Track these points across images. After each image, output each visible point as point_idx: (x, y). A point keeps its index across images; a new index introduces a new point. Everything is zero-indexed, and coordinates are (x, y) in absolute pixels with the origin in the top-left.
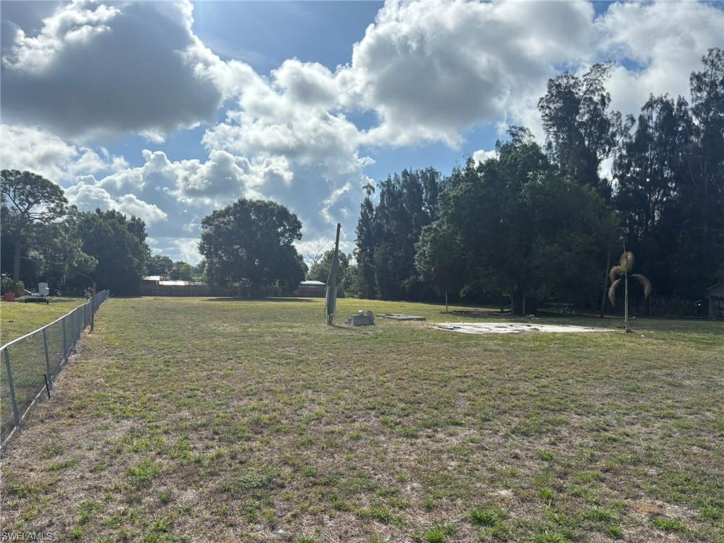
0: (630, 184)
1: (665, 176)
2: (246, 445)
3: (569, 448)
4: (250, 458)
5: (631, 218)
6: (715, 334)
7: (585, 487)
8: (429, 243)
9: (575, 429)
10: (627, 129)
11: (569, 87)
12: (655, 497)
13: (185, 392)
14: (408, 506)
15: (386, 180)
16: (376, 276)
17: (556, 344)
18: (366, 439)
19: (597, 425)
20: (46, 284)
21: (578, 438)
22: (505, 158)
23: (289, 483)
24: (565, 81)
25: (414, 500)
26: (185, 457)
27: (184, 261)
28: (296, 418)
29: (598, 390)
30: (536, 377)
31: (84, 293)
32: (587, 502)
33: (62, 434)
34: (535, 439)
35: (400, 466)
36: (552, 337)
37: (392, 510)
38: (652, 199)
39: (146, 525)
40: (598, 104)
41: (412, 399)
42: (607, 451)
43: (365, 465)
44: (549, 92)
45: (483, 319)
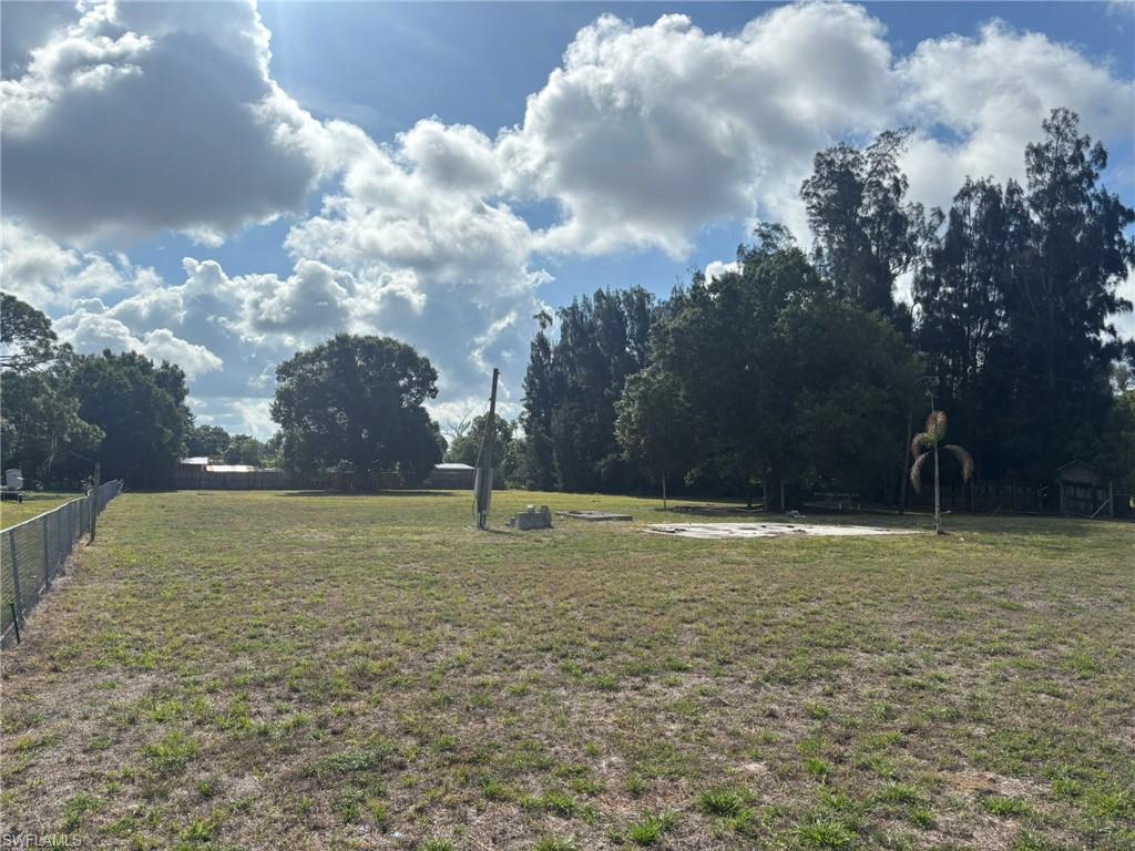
0: (940, 311)
1: (991, 299)
2: (344, 707)
3: (852, 699)
4: (350, 725)
5: (942, 364)
6: (1070, 536)
7: (877, 755)
8: (637, 402)
9: (861, 672)
10: (933, 229)
11: (847, 166)
12: (984, 768)
13: (244, 630)
14: (603, 790)
15: (570, 305)
16: (554, 454)
17: (832, 552)
18: (537, 694)
19: (895, 666)
20: (18, 472)
21: (866, 685)
22: (751, 271)
23: (413, 761)
24: (841, 157)
25: (611, 783)
26: (242, 727)
27: (247, 435)
28: (425, 665)
29: (895, 617)
30: (802, 600)
31: (81, 485)
32: (881, 776)
33: (38, 697)
34: (801, 689)
35: (591, 732)
36: (826, 543)
37: (577, 796)
38: (972, 334)
39: (174, 831)
40: (889, 191)
41: (610, 633)
42: (911, 703)
43: (535, 733)
44: (817, 172)
45: (719, 519)
